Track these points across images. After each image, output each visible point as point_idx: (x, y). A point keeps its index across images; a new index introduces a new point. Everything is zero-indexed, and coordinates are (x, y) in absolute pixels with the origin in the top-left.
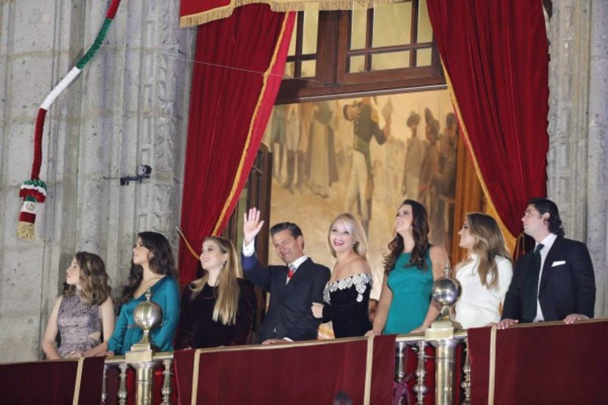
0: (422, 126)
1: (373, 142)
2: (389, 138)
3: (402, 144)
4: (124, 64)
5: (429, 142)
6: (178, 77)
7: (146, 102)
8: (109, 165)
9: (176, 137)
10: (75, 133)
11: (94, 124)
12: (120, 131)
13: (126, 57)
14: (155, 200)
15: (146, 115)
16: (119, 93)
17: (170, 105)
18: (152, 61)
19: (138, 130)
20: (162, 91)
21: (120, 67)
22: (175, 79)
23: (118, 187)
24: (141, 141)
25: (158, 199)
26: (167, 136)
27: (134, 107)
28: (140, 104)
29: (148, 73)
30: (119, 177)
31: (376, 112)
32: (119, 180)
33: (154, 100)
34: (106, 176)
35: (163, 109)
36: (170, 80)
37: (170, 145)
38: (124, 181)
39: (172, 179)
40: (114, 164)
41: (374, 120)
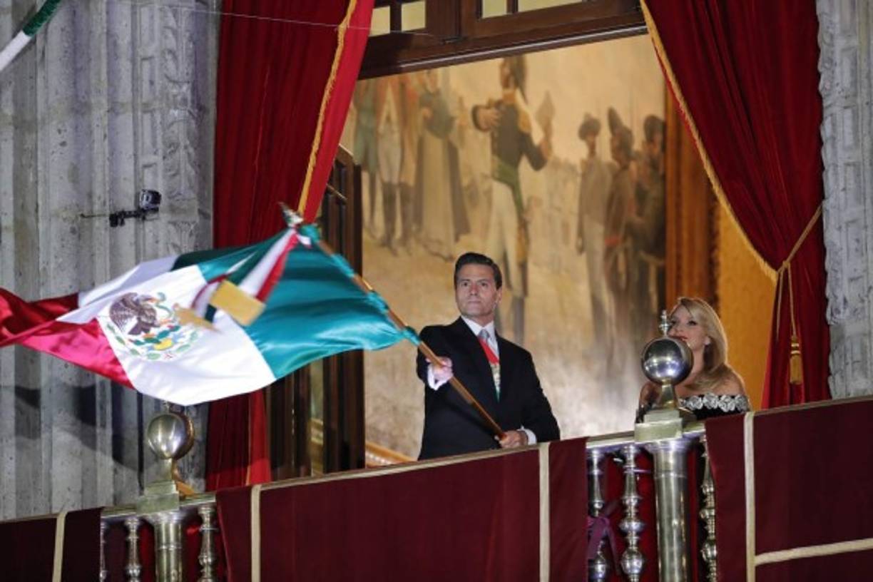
0: (605, 138)
1: (525, 166)
2: (551, 159)
3: (572, 168)
4: (105, 25)
5: (616, 164)
6: (197, 41)
7: (146, 85)
8: (90, 195)
9: (198, 143)
10: (29, 145)
11: (60, 126)
12: (105, 136)
13: (108, 13)
14: (170, 246)
15: (147, 108)
16: (98, 73)
17: (185, 88)
18: (152, 17)
19: (135, 134)
20: (171, 65)
21: (99, 29)
22: (191, 46)
23: (106, 229)
24: (140, 152)
25: (175, 246)
26: (183, 140)
27: (125, 94)
28: (135, 90)
29: (146, 38)
30: (108, 212)
31: (526, 117)
32: (108, 218)
33: (159, 82)
34: (86, 213)
35: (175, 96)
36: (184, 48)
37: (189, 154)
38: (117, 219)
39: (196, 212)
40: (98, 191)
41: (525, 130)
